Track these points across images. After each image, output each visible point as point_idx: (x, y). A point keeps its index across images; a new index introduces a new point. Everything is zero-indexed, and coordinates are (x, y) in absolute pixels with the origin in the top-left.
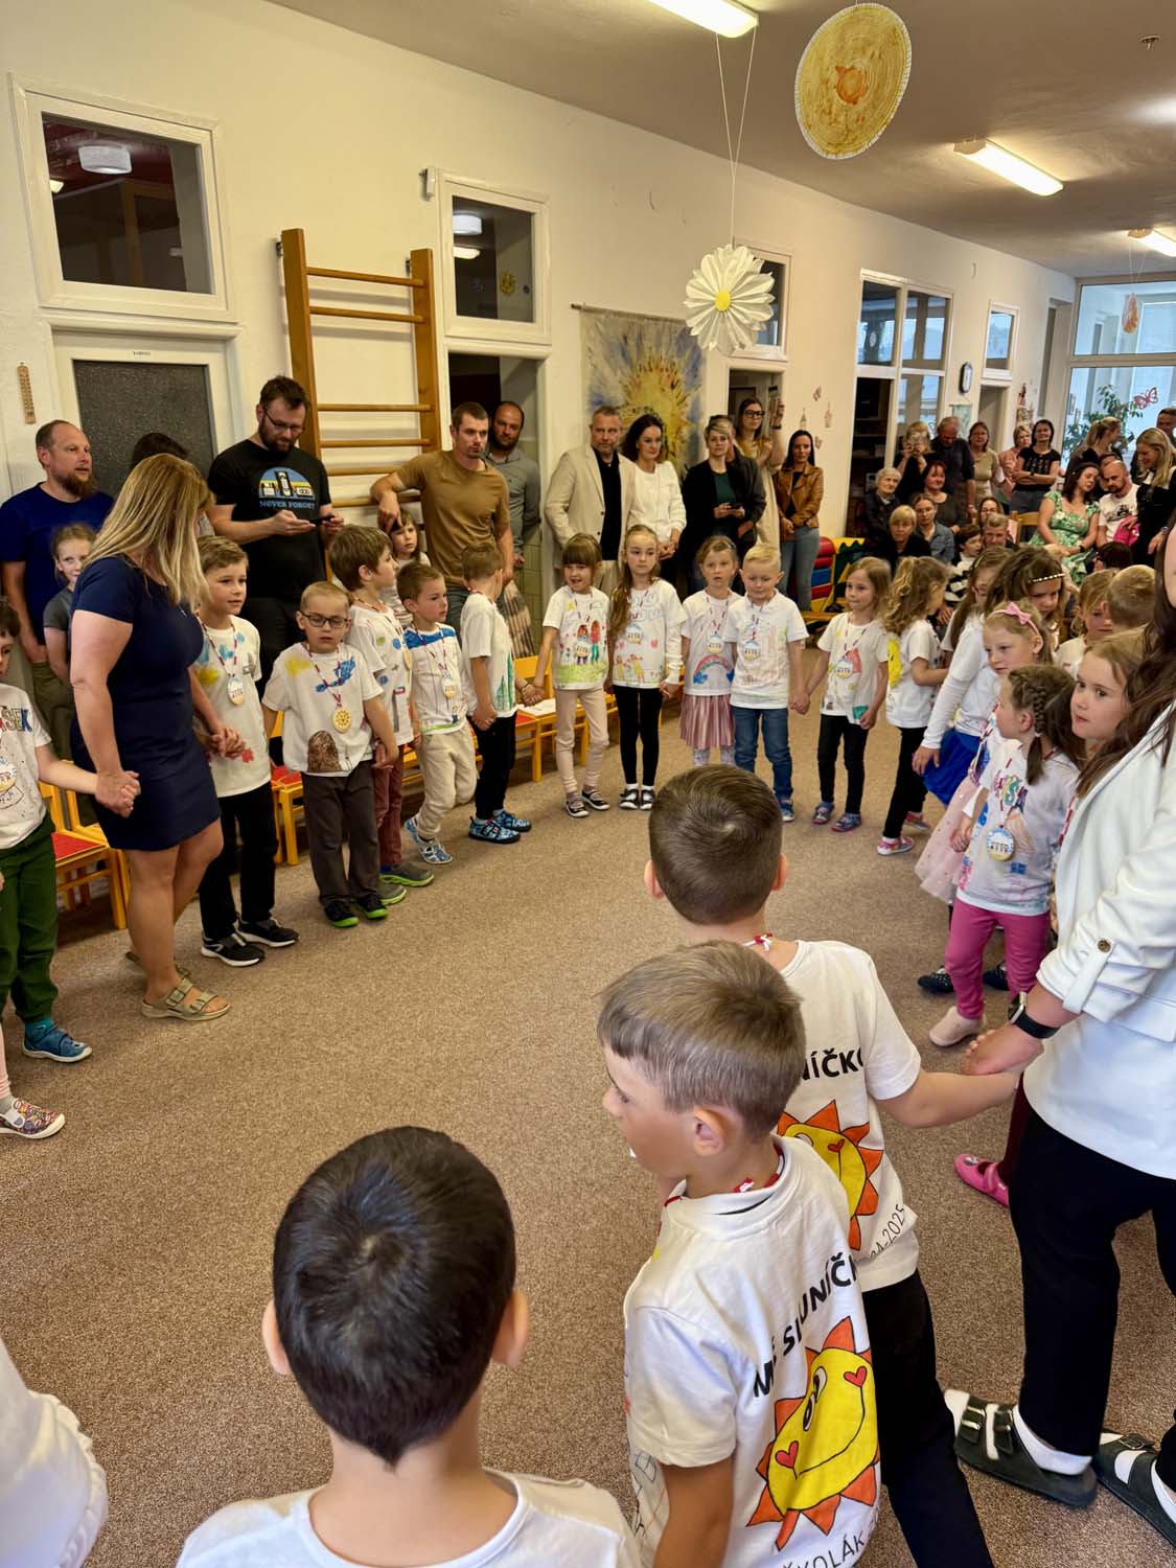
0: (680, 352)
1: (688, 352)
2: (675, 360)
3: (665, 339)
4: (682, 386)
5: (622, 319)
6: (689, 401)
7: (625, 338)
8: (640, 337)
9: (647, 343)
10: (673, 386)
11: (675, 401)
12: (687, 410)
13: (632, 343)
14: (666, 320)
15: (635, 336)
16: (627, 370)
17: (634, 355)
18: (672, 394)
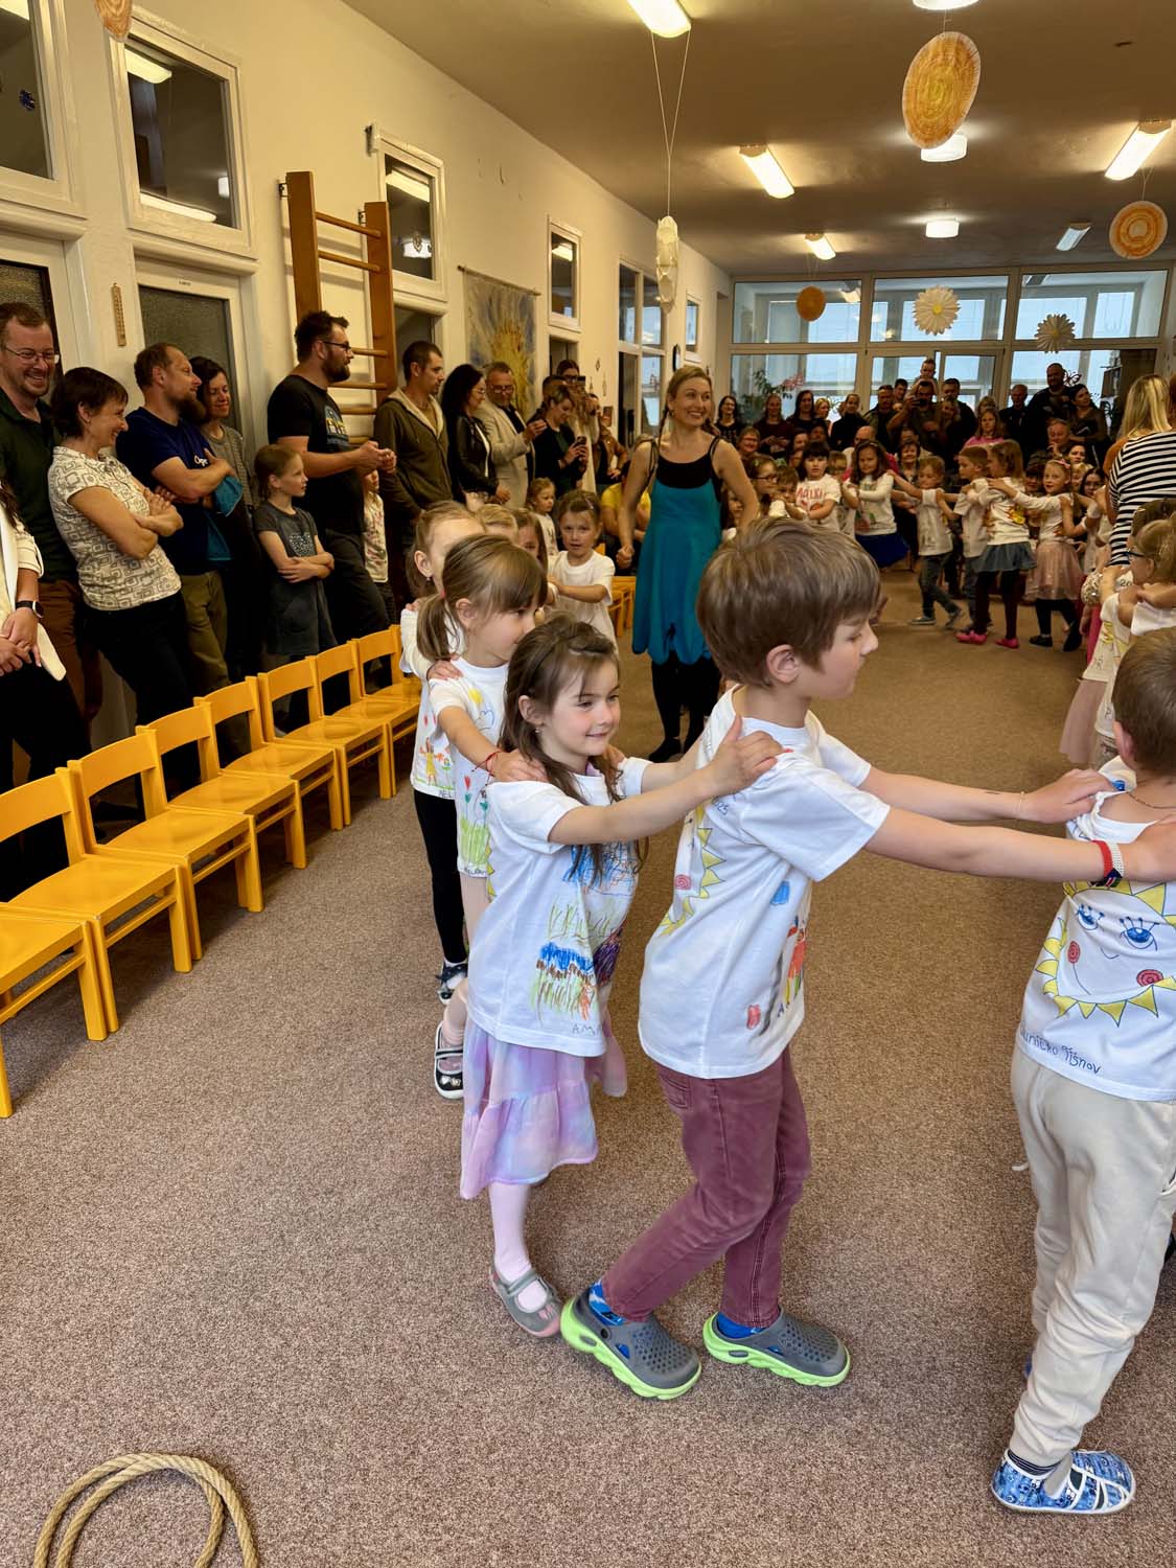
0: (522, 320)
1: (526, 318)
2: (520, 325)
3: (513, 305)
4: (524, 349)
5: (488, 283)
6: (528, 363)
7: (490, 300)
8: (499, 300)
9: (504, 307)
10: (519, 349)
11: (521, 362)
12: (527, 371)
13: (494, 305)
14: (513, 286)
15: (496, 300)
16: (493, 331)
17: (496, 317)
18: (519, 355)
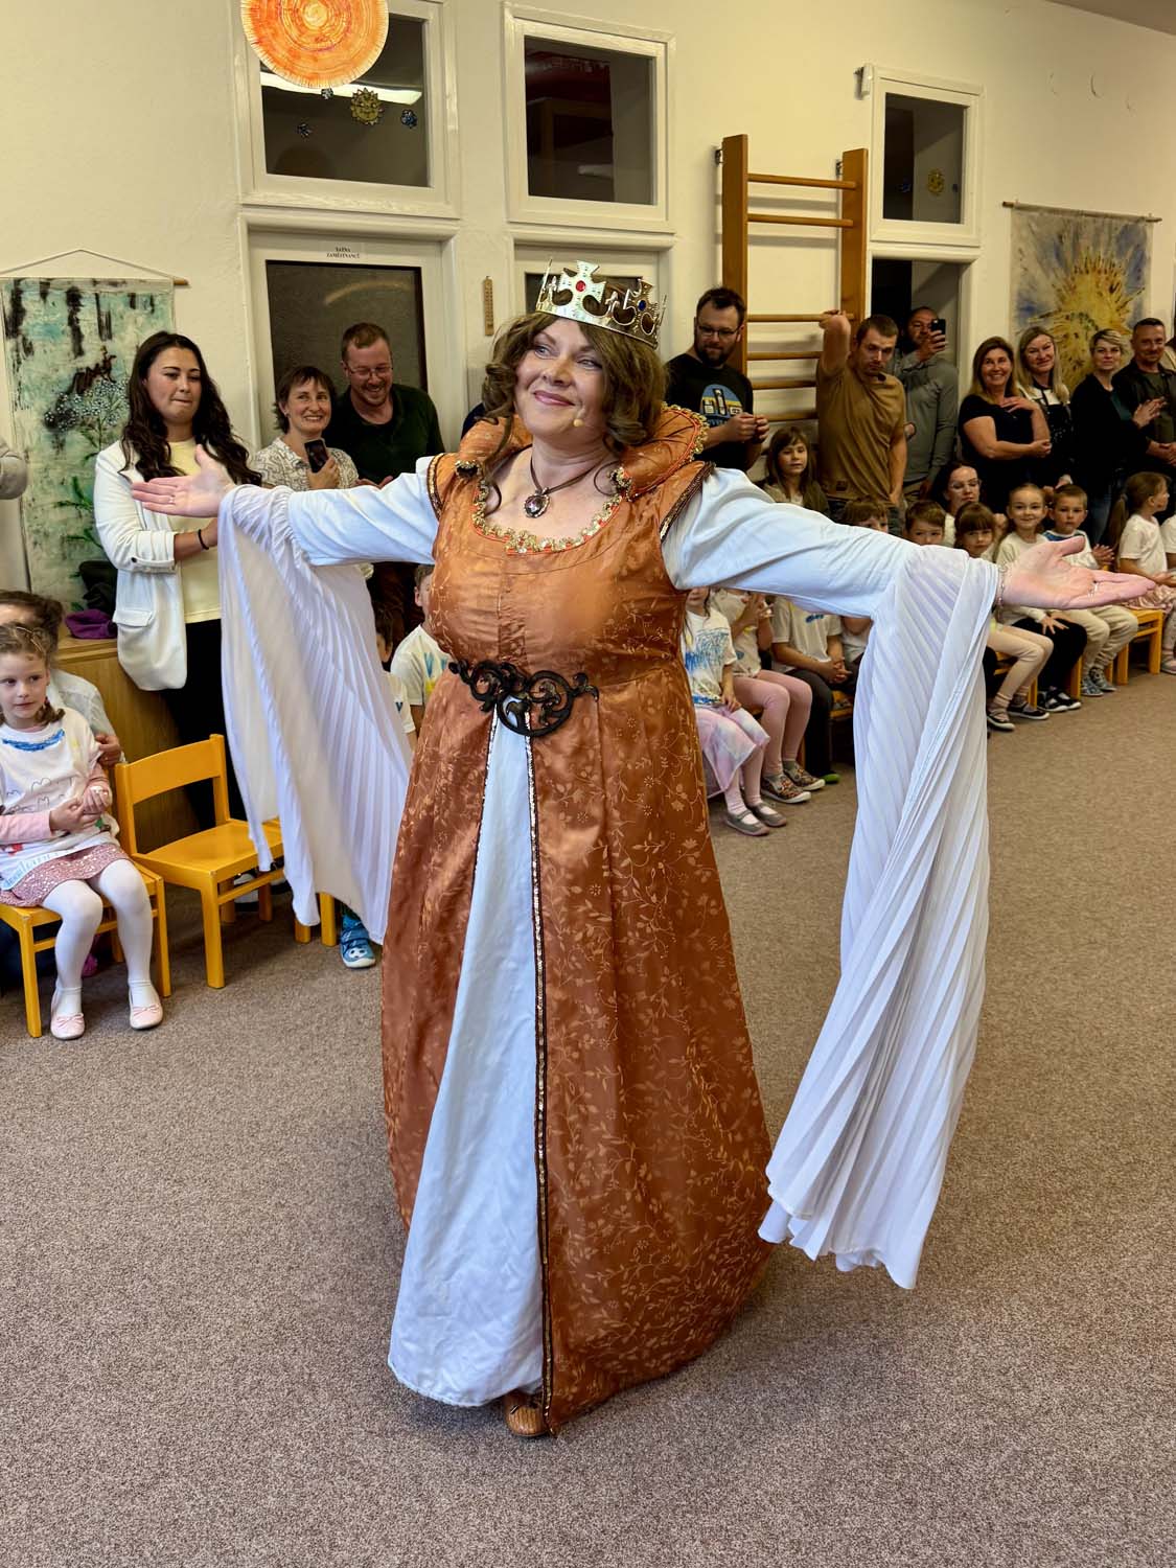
0: (1121, 252)
1: (1130, 251)
2: (1115, 261)
3: (1104, 238)
4: (1123, 290)
5: (1057, 217)
6: (1130, 306)
7: (1060, 237)
8: (1077, 235)
9: (1084, 242)
10: (1112, 290)
11: (1114, 306)
12: (1129, 316)
13: (1067, 243)
14: (1106, 216)
15: (1071, 235)
16: (1061, 273)
17: (1068, 255)
18: (1111, 298)
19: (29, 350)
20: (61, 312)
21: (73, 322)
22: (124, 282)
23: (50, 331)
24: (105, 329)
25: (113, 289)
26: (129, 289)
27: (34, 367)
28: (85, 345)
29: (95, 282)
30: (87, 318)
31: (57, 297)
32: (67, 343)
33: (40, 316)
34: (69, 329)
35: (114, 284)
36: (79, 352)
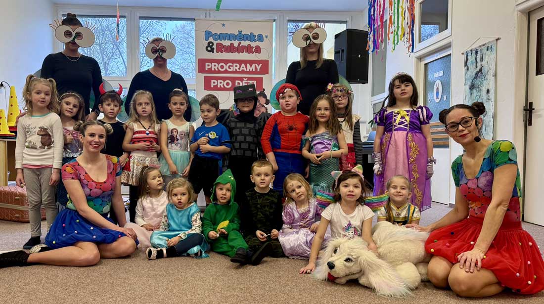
19: (468, 69)
20: (475, 55)
21: (476, 59)
22: (486, 44)
23: (472, 63)
24: (482, 59)
25: (483, 47)
26: (486, 46)
27: (469, 73)
28: (478, 65)
29: (480, 46)
30: (479, 57)
31: (474, 52)
32: (475, 66)
33: (471, 58)
34: (475, 61)
35: (484, 45)
36: (477, 67)
